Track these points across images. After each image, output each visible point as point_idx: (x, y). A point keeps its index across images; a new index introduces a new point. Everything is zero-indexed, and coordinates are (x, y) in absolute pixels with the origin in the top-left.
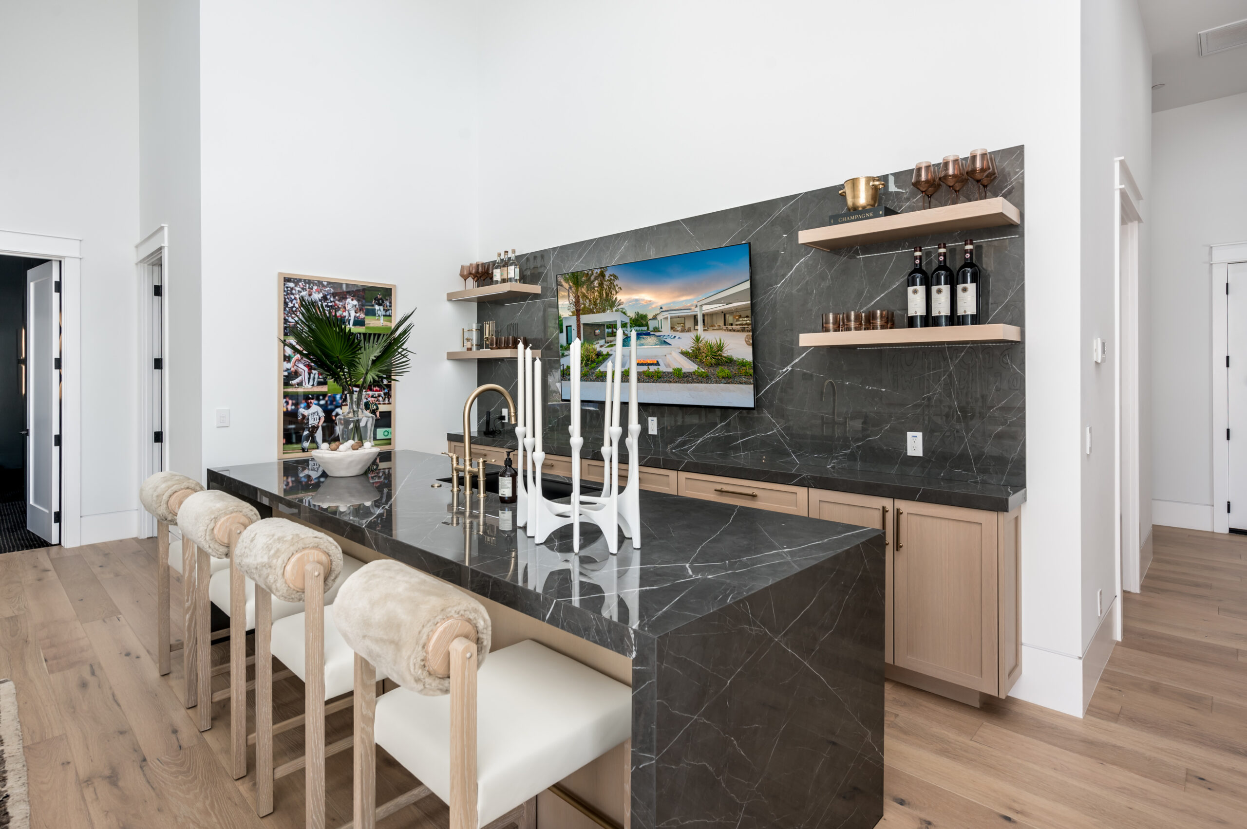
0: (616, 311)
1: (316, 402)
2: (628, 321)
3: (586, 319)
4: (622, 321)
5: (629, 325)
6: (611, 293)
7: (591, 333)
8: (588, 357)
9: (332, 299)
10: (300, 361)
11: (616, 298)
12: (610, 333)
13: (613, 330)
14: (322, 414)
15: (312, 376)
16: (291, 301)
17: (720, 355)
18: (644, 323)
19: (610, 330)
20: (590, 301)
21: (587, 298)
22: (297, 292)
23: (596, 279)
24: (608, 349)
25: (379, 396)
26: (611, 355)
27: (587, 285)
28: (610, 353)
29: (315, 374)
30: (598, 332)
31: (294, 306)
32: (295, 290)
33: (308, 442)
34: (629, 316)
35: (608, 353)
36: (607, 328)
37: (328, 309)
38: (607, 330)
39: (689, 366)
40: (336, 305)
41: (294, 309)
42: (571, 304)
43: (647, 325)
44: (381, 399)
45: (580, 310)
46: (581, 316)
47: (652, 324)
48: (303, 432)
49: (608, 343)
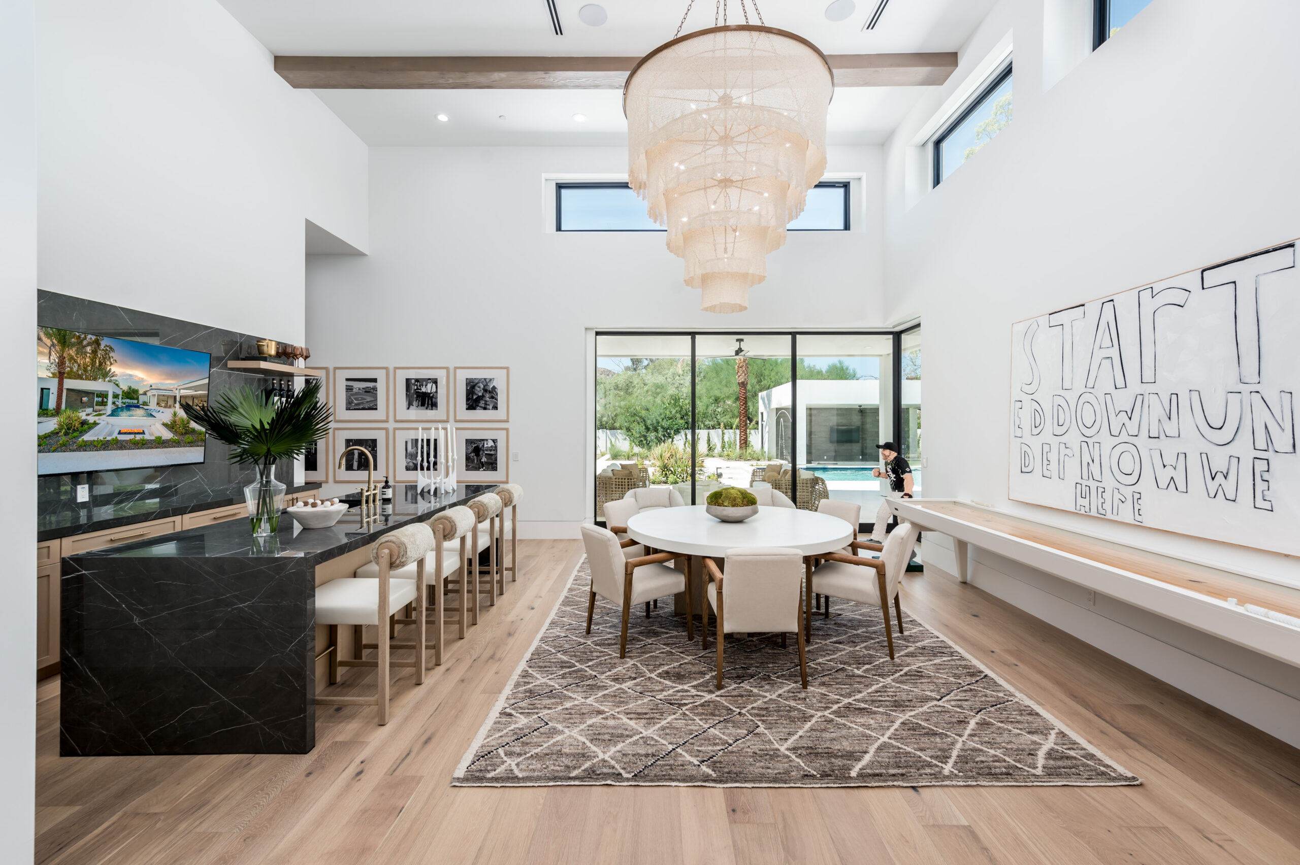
0: (109, 381)
2: (120, 392)
3: (69, 384)
4: (114, 392)
5: (120, 397)
6: (105, 363)
7: (76, 400)
8: (70, 425)
11: (110, 369)
12: (100, 402)
13: (103, 399)
17: (188, 427)
18: (135, 396)
19: (100, 399)
20: (79, 366)
21: (76, 362)
23: (89, 344)
24: (96, 418)
26: (99, 424)
27: (78, 348)
28: (98, 422)
30: (85, 399)
34: (121, 389)
35: (95, 421)
36: (97, 396)
38: (96, 399)
39: (167, 435)
42: (52, 363)
43: (137, 399)
45: (64, 373)
46: (65, 381)
47: (142, 399)
49: (96, 411)
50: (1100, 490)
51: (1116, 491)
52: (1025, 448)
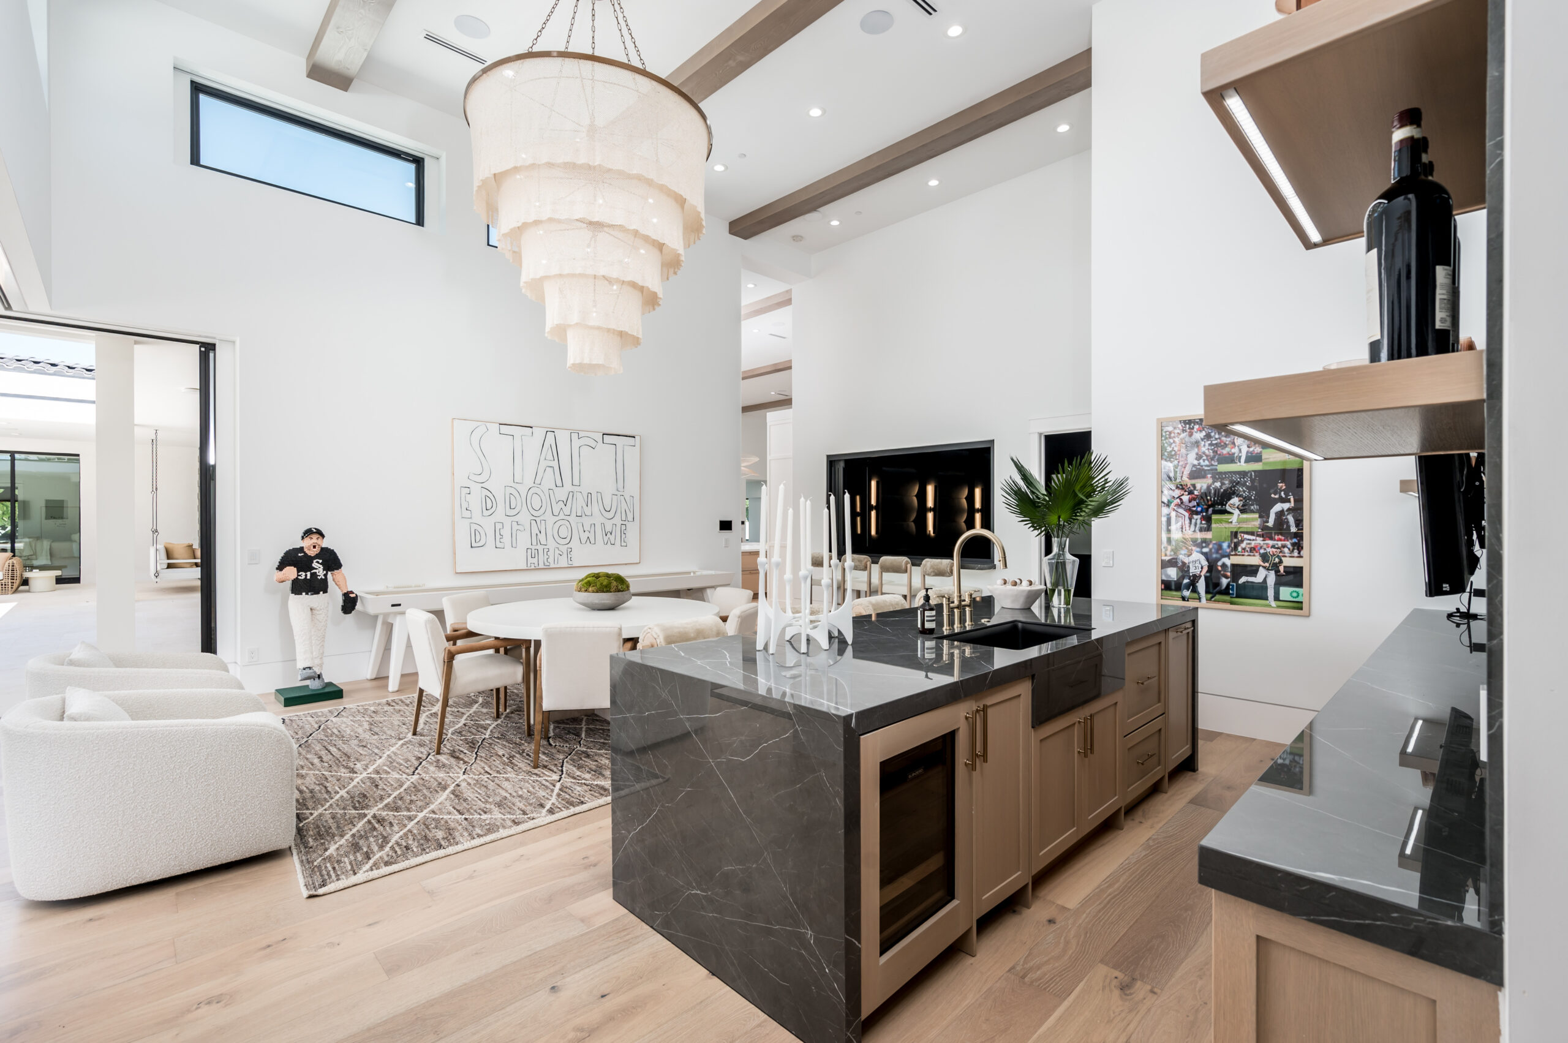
1: (1198, 549)
9: (1217, 436)
10: (1180, 505)
14: (1205, 563)
15: (1193, 521)
16: (1170, 445)
22: (1176, 435)
25: (1284, 546)
29: (1197, 519)
31: (1173, 450)
32: (1174, 433)
33: (1188, 590)
37: (1213, 447)
40: (1222, 441)
41: (1173, 453)
44: (1286, 550)
48: (1183, 580)
50: (546, 550)
51: (556, 550)
52: (474, 527)
